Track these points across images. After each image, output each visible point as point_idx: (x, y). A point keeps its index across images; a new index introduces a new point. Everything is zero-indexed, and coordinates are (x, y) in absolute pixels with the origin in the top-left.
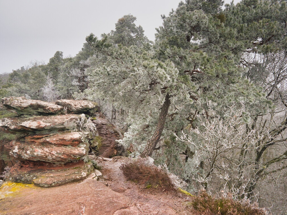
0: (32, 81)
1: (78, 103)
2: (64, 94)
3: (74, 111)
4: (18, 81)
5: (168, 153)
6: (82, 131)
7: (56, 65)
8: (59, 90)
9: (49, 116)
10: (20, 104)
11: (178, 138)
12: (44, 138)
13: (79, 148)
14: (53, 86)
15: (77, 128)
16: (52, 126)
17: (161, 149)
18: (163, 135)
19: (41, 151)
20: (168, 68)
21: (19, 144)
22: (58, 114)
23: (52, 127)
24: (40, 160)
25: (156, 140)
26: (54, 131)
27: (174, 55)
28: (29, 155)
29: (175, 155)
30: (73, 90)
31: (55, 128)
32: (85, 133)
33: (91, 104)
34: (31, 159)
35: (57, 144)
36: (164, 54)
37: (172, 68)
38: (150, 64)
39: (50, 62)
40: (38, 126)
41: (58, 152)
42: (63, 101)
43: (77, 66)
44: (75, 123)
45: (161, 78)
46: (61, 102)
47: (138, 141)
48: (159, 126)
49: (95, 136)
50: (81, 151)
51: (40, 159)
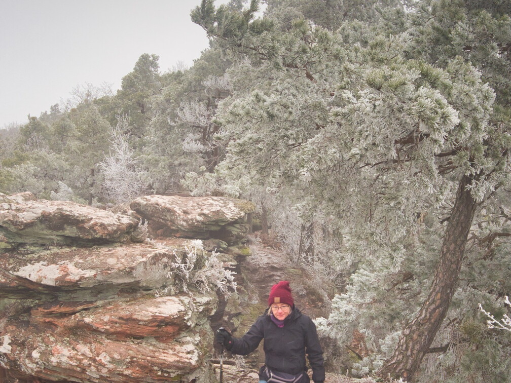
0: (74, 144)
1: (195, 204)
2: (162, 178)
3: (182, 229)
4: (41, 146)
5: (473, 365)
6: (190, 293)
7: (141, 96)
8: (147, 169)
9: (95, 250)
10: (15, 213)
11: (495, 321)
12: (78, 314)
13: (178, 347)
14: (129, 155)
15: (175, 284)
16: (99, 278)
17: (450, 351)
18: (457, 304)
19: (68, 354)
20: (458, 87)
21: (14, 328)
22: (120, 242)
23: (99, 282)
24: (66, 378)
25: (433, 321)
26: (108, 294)
27: (484, 40)
28: (37, 363)
29: (502, 373)
30: (186, 165)
31: (108, 285)
32: (198, 299)
33: (233, 208)
34: (41, 375)
35: (113, 334)
36: (448, 40)
37: (473, 83)
38: (391, 77)
39: (123, 87)
40: (61, 279)
41: (116, 356)
42: (152, 199)
43: (197, 93)
44: (169, 269)
45: (429, 119)
46: (145, 203)
47: (376, 322)
48: (441, 275)
49: (248, 305)
50: (184, 355)
51: (67, 376)
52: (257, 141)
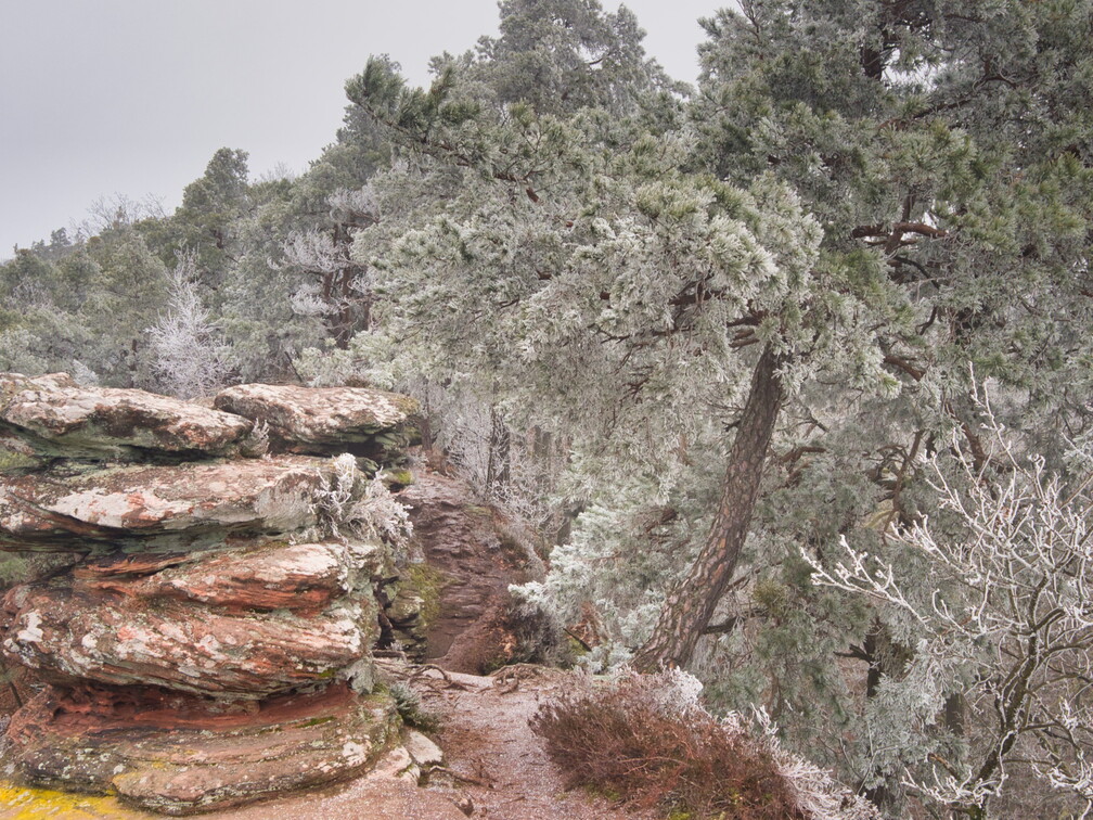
0: (101, 298)
1: (324, 400)
2: (257, 357)
3: (304, 439)
4: (39, 299)
5: (773, 650)
6: (344, 539)
7: (218, 219)
8: (230, 342)
9: (184, 468)
10: (49, 407)
11: (823, 573)
12: (159, 574)
13: (328, 625)
14: (200, 318)
15: (318, 525)
16: (197, 514)
17: (738, 630)
18: (748, 558)
19: (146, 639)
20: (766, 218)
21: (47, 600)
22: (225, 456)
23: (197, 520)
24: (142, 679)
25: (713, 582)
26: (209, 541)
27: (799, 147)
28: (92, 656)
29: (814, 661)
30: (296, 335)
31: (210, 526)
32: (357, 549)
33: (387, 407)
34: (101, 677)
35: (221, 604)
36: (746, 145)
37: (790, 213)
38: (672, 199)
39: (186, 203)
40: (132, 517)
41: (230, 640)
42: (252, 391)
43: (317, 218)
44: (309, 499)
45: (731, 266)
46: (241, 396)
47: (621, 588)
48: (726, 511)
49: (407, 566)
50: (339, 637)
51: (144, 675)
52: (447, 297)
